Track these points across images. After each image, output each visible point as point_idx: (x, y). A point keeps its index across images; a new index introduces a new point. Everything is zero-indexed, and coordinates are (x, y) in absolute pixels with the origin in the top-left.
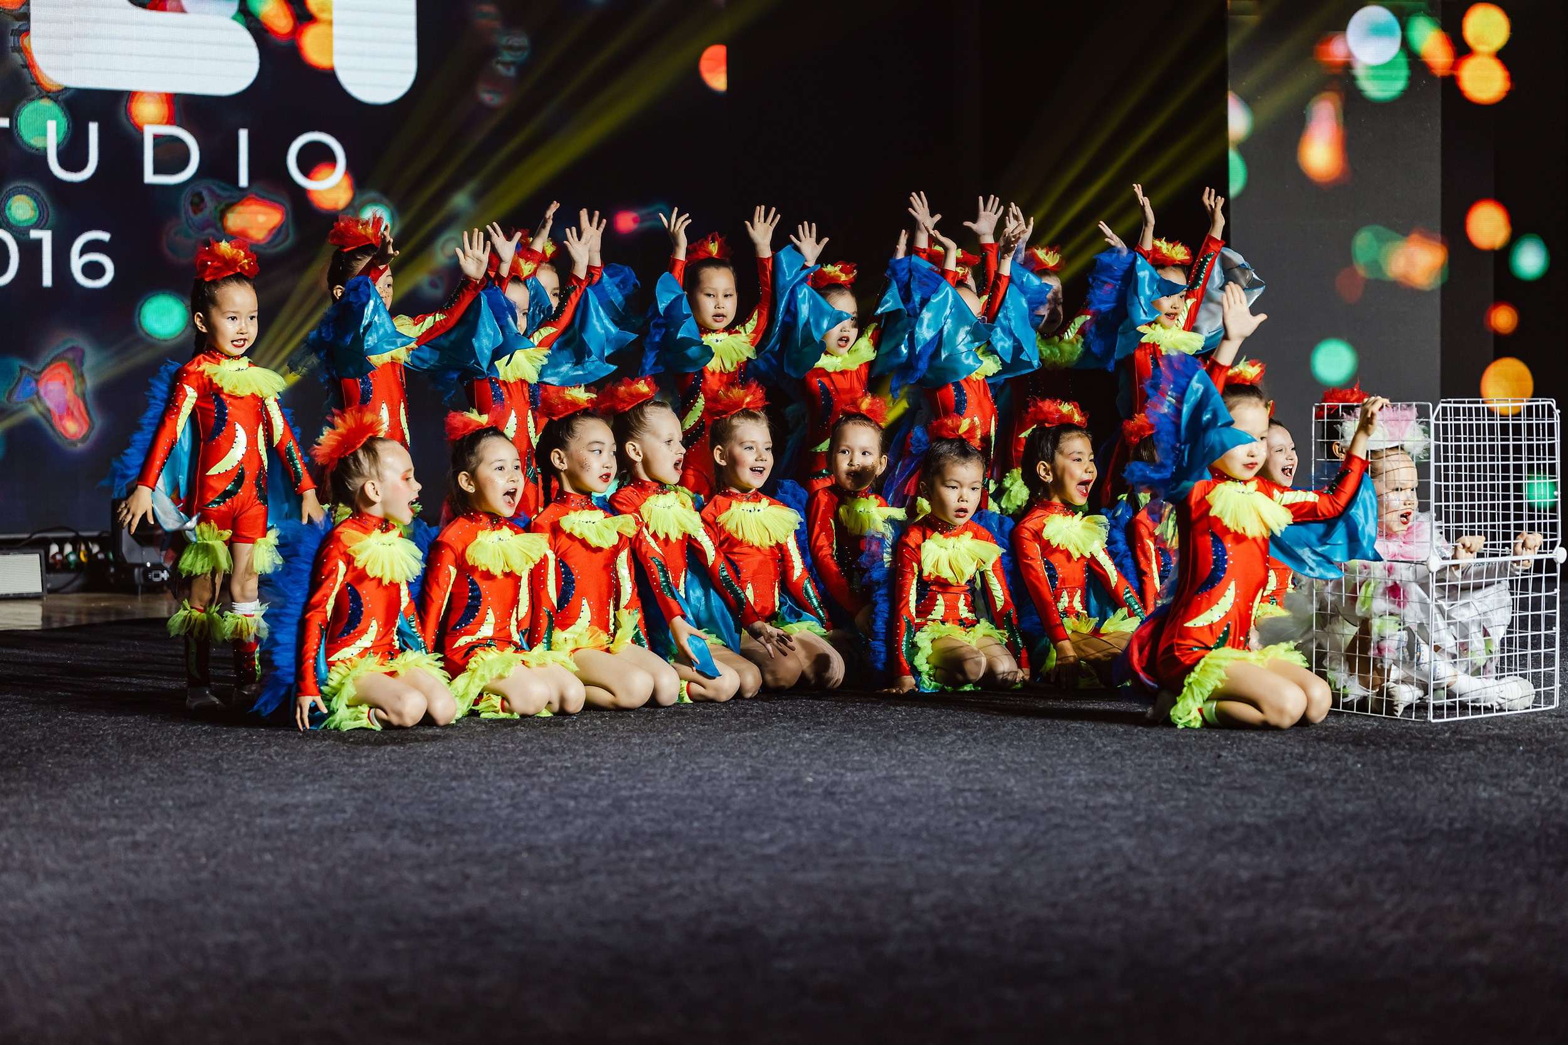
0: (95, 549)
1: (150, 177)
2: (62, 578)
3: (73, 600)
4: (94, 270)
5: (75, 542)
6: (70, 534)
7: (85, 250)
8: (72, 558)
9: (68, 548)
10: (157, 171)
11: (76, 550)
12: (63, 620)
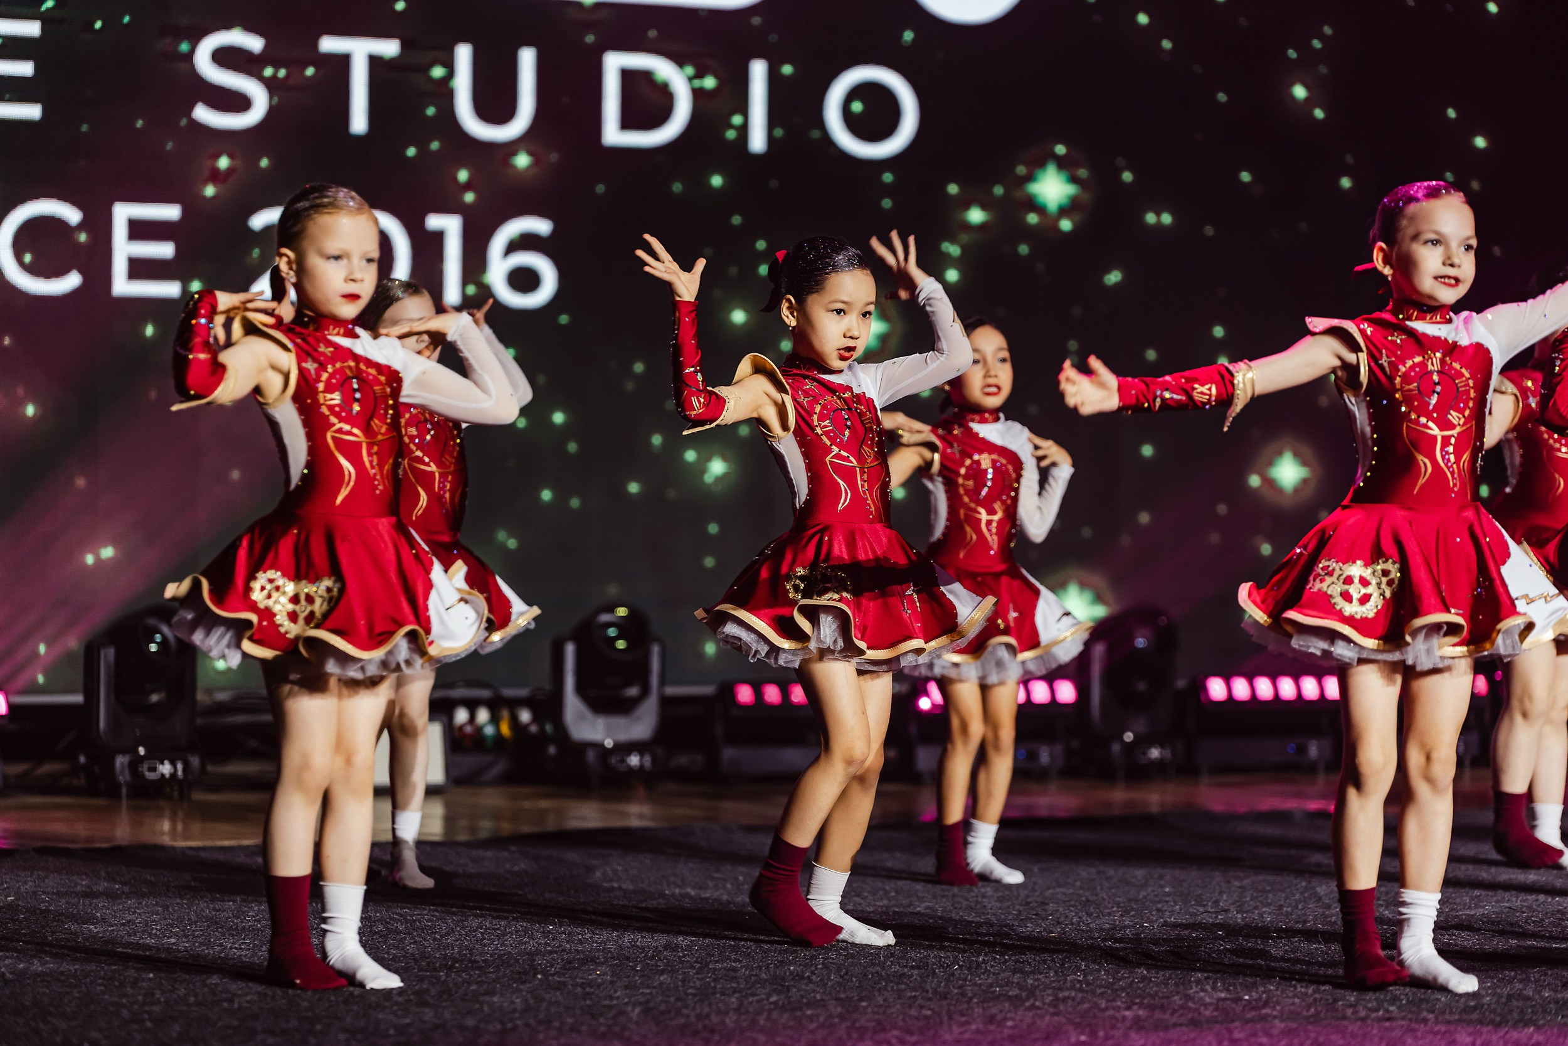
0: (525, 716)
1: (613, 134)
2: (471, 761)
3: (492, 798)
4: (524, 280)
5: (495, 706)
6: (485, 693)
7: (513, 247)
8: (489, 730)
9: (483, 715)
10: (628, 122)
11: (495, 719)
12: (473, 829)
